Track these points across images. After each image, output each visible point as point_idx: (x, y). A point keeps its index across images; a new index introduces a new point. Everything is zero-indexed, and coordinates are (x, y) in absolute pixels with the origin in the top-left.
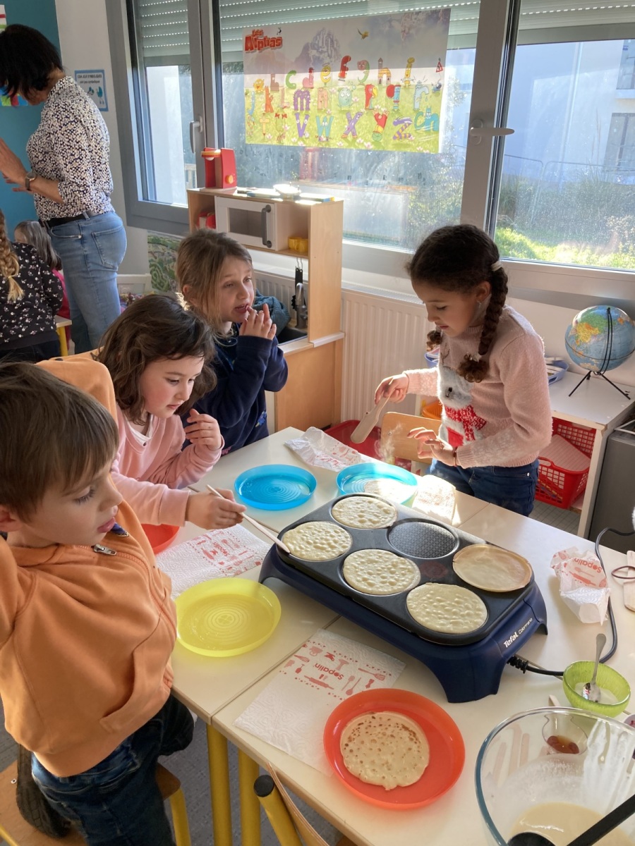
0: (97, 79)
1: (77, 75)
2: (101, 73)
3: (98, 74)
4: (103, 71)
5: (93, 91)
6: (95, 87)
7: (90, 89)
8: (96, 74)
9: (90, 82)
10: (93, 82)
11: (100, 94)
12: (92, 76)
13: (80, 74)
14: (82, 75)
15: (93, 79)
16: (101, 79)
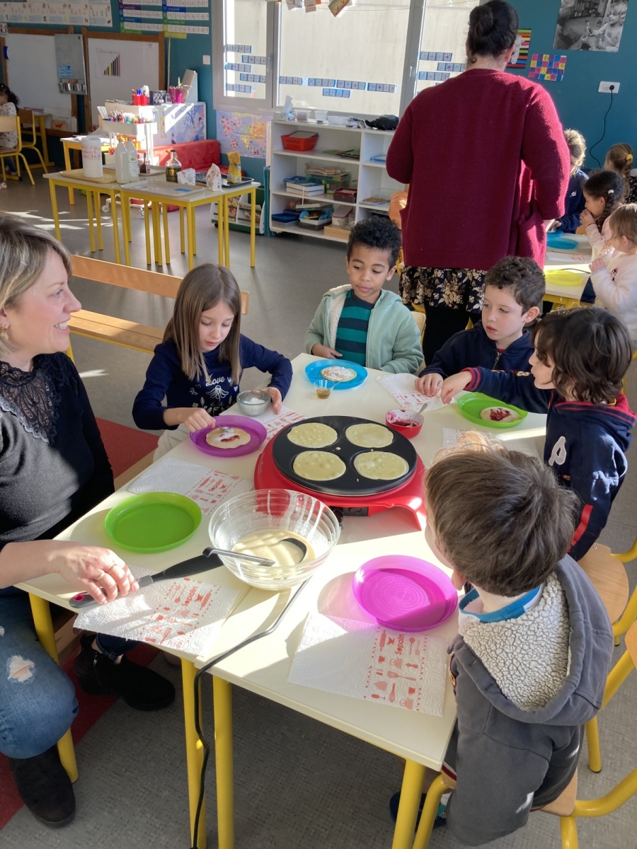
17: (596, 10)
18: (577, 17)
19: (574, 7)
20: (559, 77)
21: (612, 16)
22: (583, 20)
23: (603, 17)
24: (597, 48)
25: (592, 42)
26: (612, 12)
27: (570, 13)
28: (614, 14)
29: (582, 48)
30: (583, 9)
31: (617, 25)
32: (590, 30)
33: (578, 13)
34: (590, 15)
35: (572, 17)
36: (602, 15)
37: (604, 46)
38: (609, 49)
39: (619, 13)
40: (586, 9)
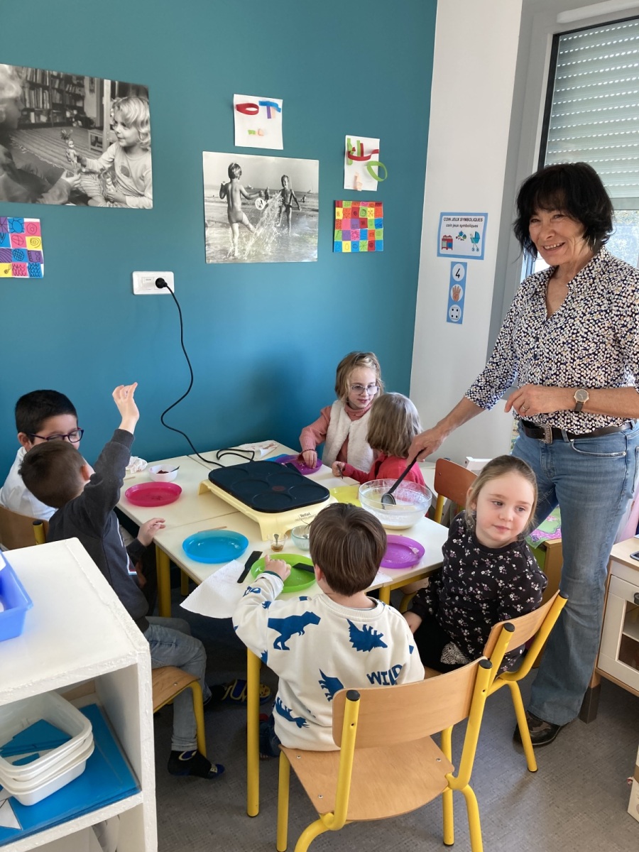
0: (474, 223)
1: (444, 217)
2: (483, 218)
3: (478, 217)
4: (486, 215)
5: (465, 236)
6: (469, 232)
7: (461, 233)
8: (473, 217)
9: (461, 226)
10: (466, 226)
11: (476, 238)
12: (465, 220)
13: (449, 217)
14: (452, 217)
15: (468, 223)
16: (481, 224)
17: (81, 110)
18: (39, 125)
19: (23, 100)
20: (34, 270)
21: (119, 128)
22: (56, 133)
23: (101, 128)
24: (107, 199)
25: (90, 185)
26: (119, 119)
27: (15, 113)
28: (123, 125)
29: (70, 200)
30: (48, 106)
31: (137, 150)
32: (79, 160)
33: (38, 115)
34: (68, 123)
35: (25, 125)
36: (98, 125)
37: (119, 196)
38: (132, 202)
39: (135, 123)
40: (54, 105)
